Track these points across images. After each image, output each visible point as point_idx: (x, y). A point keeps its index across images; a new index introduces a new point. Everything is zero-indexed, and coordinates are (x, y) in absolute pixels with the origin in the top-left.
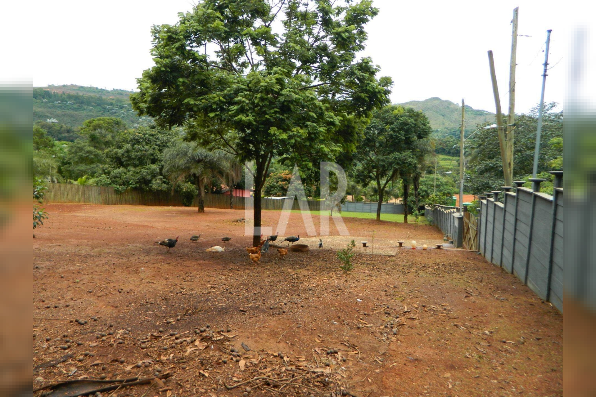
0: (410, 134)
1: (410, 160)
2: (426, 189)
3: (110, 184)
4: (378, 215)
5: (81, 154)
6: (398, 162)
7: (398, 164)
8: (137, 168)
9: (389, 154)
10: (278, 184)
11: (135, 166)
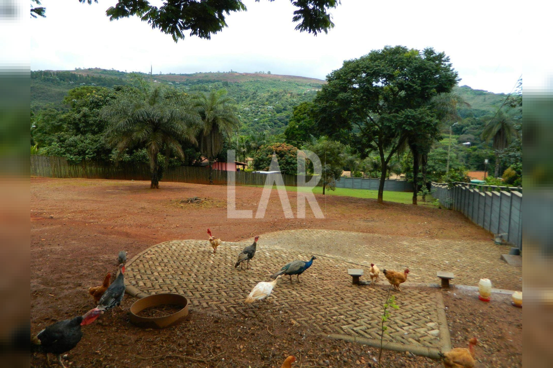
0: (428, 84)
1: (428, 119)
2: (433, 164)
3: (64, 153)
4: (380, 195)
5: (53, 122)
6: (410, 122)
7: (411, 124)
8: (96, 136)
9: (397, 111)
10: (267, 157)
11: (94, 133)
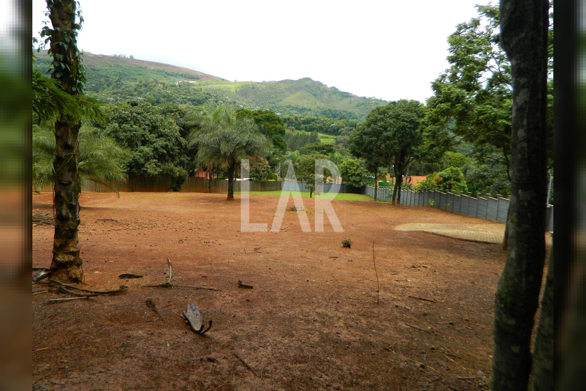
8: (127, 150)
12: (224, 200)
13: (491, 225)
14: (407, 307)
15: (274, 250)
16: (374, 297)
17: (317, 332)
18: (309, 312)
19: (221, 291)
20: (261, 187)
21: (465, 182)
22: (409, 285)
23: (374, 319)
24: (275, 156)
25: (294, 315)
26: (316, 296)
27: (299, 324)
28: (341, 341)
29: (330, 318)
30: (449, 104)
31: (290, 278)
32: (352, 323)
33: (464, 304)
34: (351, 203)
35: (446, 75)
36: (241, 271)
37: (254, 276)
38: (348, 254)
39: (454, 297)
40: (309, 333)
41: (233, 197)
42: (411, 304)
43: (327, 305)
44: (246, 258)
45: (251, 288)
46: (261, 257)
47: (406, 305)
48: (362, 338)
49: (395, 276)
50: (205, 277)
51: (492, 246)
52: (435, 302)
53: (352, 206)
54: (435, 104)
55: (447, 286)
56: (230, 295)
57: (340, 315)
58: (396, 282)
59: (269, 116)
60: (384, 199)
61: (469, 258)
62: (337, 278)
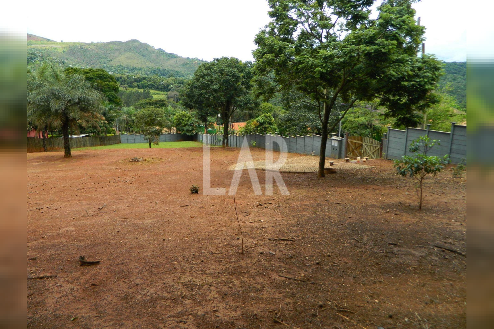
12: (61, 158)
13: (301, 157)
14: (271, 252)
15: (121, 207)
16: (236, 246)
17: (190, 316)
18: (173, 285)
19: (56, 277)
20: (100, 141)
21: (276, 125)
22: (264, 226)
23: (246, 276)
24: (111, 111)
25: (156, 293)
26: (177, 259)
27: (166, 307)
28: (222, 323)
29: (200, 287)
30: (273, 54)
31: (143, 239)
32: (225, 289)
33: (318, 238)
34: (188, 150)
35: (265, 30)
36: (83, 241)
37: (100, 245)
38: (198, 201)
39: (307, 231)
40: (181, 322)
41: (70, 154)
42: (274, 248)
43: (191, 269)
44: (88, 222)
45: (98, 263)
46: (106, 218)
47: (270, 250)
48: (244, 311)
49: (247, 217)
50: (34, 259)
51: (310, 175)
52: (294, 241)
53: (189, 152)
54: (261, 55)
55: (296, 220)
56: (68, 282)
57: (210, 280)
58: (251, 224)
59: (101, 74)
60: (215, 144)
61: (299, 188)
62: (194, 231)
